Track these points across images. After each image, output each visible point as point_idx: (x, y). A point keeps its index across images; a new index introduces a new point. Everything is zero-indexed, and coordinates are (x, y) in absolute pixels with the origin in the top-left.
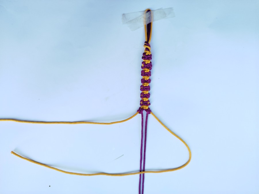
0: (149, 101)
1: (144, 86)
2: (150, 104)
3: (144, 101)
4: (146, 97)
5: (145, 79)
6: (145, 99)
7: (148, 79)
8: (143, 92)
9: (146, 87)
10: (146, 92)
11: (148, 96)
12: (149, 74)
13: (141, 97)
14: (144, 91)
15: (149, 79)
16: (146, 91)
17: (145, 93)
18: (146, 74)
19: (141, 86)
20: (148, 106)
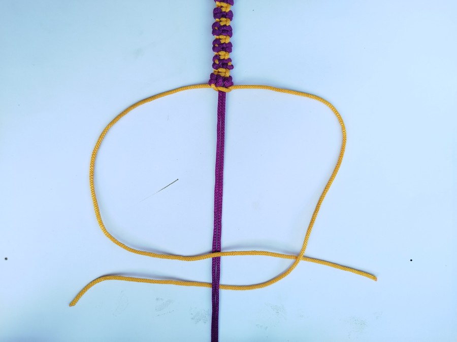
0: (230, 60)
1: (222, 24)
2: (232, 67)
3: (222, 58)
4: (226, 51)
5: (224, 10)
6: (223, 55)
7: (227, 10)
8: (218, 37)
9: (225, 28)
10: (225, 39)
11: (228, 48)
13: (214, 49)
14: (221, 37)
16: (225, 37)
17: (222, 42)
19: (214, 25)
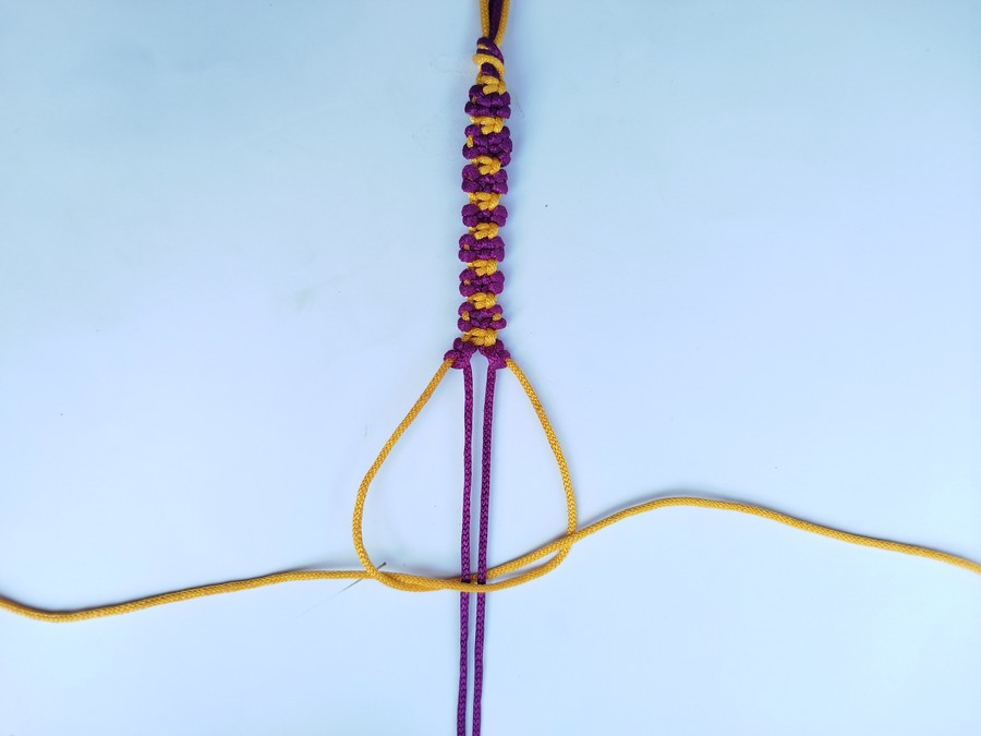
0: (498, 309)
1: (478, 236)
5: (483, 207)
9: (484, 245)
10: (486, 268)
11: (495, 283)
12: (498, 184)
13: (463, 288)
14: (478, 264)
15: (499, 206)
16: (484, 263)
17: (480, 273)
18: (487, 184)
19: (463, 240)
20: (494, 329)
